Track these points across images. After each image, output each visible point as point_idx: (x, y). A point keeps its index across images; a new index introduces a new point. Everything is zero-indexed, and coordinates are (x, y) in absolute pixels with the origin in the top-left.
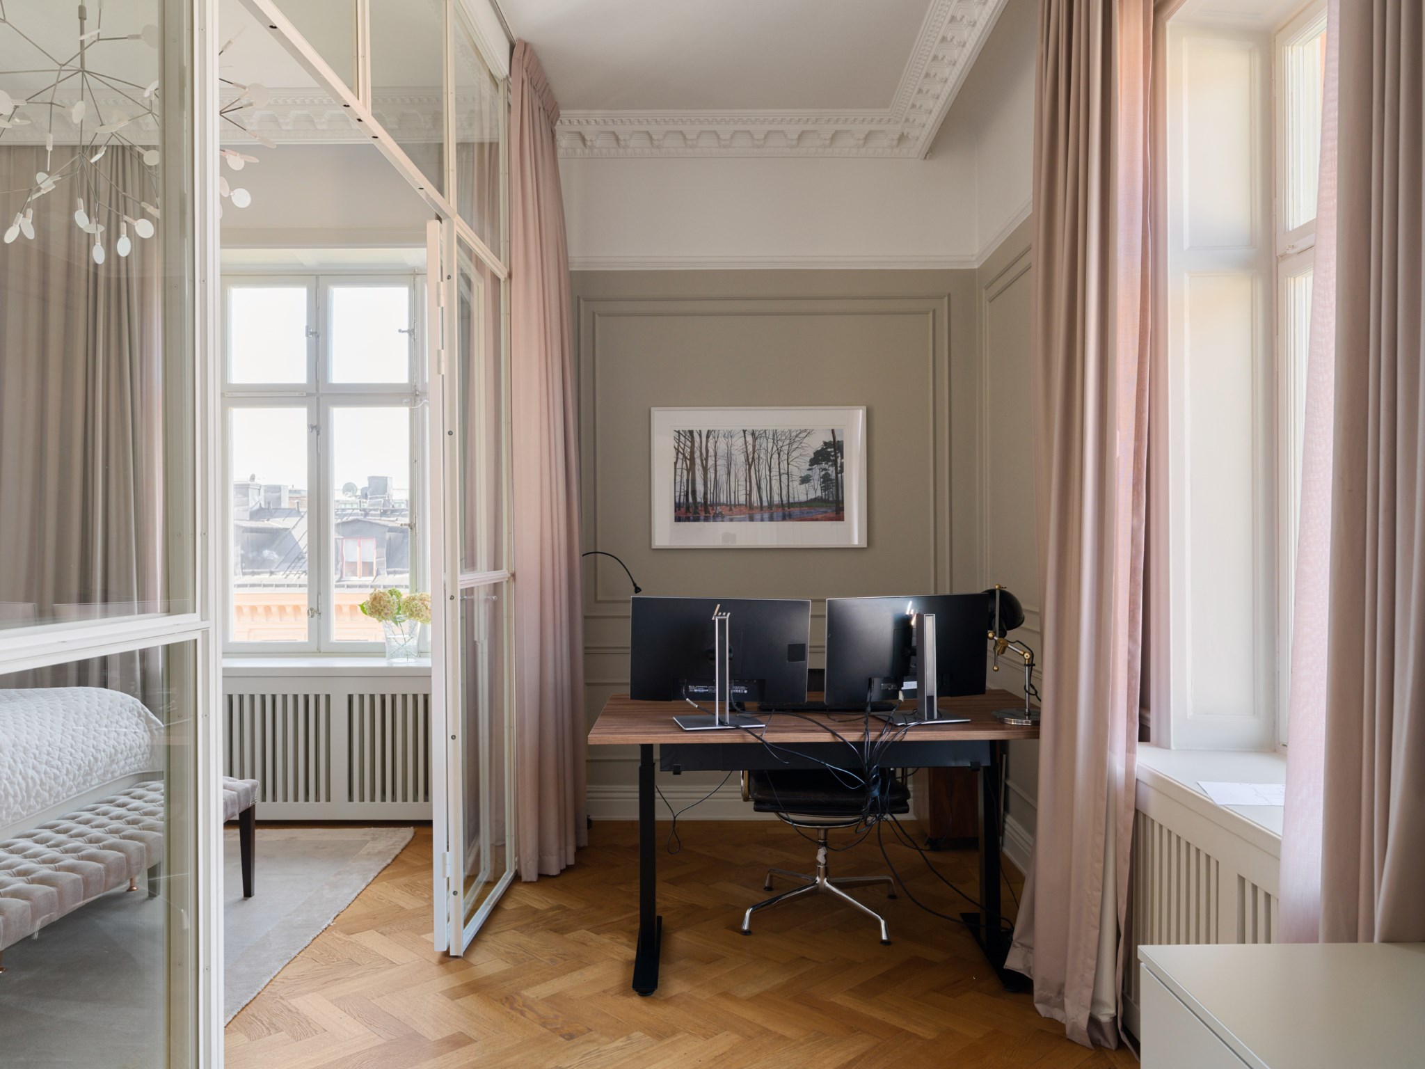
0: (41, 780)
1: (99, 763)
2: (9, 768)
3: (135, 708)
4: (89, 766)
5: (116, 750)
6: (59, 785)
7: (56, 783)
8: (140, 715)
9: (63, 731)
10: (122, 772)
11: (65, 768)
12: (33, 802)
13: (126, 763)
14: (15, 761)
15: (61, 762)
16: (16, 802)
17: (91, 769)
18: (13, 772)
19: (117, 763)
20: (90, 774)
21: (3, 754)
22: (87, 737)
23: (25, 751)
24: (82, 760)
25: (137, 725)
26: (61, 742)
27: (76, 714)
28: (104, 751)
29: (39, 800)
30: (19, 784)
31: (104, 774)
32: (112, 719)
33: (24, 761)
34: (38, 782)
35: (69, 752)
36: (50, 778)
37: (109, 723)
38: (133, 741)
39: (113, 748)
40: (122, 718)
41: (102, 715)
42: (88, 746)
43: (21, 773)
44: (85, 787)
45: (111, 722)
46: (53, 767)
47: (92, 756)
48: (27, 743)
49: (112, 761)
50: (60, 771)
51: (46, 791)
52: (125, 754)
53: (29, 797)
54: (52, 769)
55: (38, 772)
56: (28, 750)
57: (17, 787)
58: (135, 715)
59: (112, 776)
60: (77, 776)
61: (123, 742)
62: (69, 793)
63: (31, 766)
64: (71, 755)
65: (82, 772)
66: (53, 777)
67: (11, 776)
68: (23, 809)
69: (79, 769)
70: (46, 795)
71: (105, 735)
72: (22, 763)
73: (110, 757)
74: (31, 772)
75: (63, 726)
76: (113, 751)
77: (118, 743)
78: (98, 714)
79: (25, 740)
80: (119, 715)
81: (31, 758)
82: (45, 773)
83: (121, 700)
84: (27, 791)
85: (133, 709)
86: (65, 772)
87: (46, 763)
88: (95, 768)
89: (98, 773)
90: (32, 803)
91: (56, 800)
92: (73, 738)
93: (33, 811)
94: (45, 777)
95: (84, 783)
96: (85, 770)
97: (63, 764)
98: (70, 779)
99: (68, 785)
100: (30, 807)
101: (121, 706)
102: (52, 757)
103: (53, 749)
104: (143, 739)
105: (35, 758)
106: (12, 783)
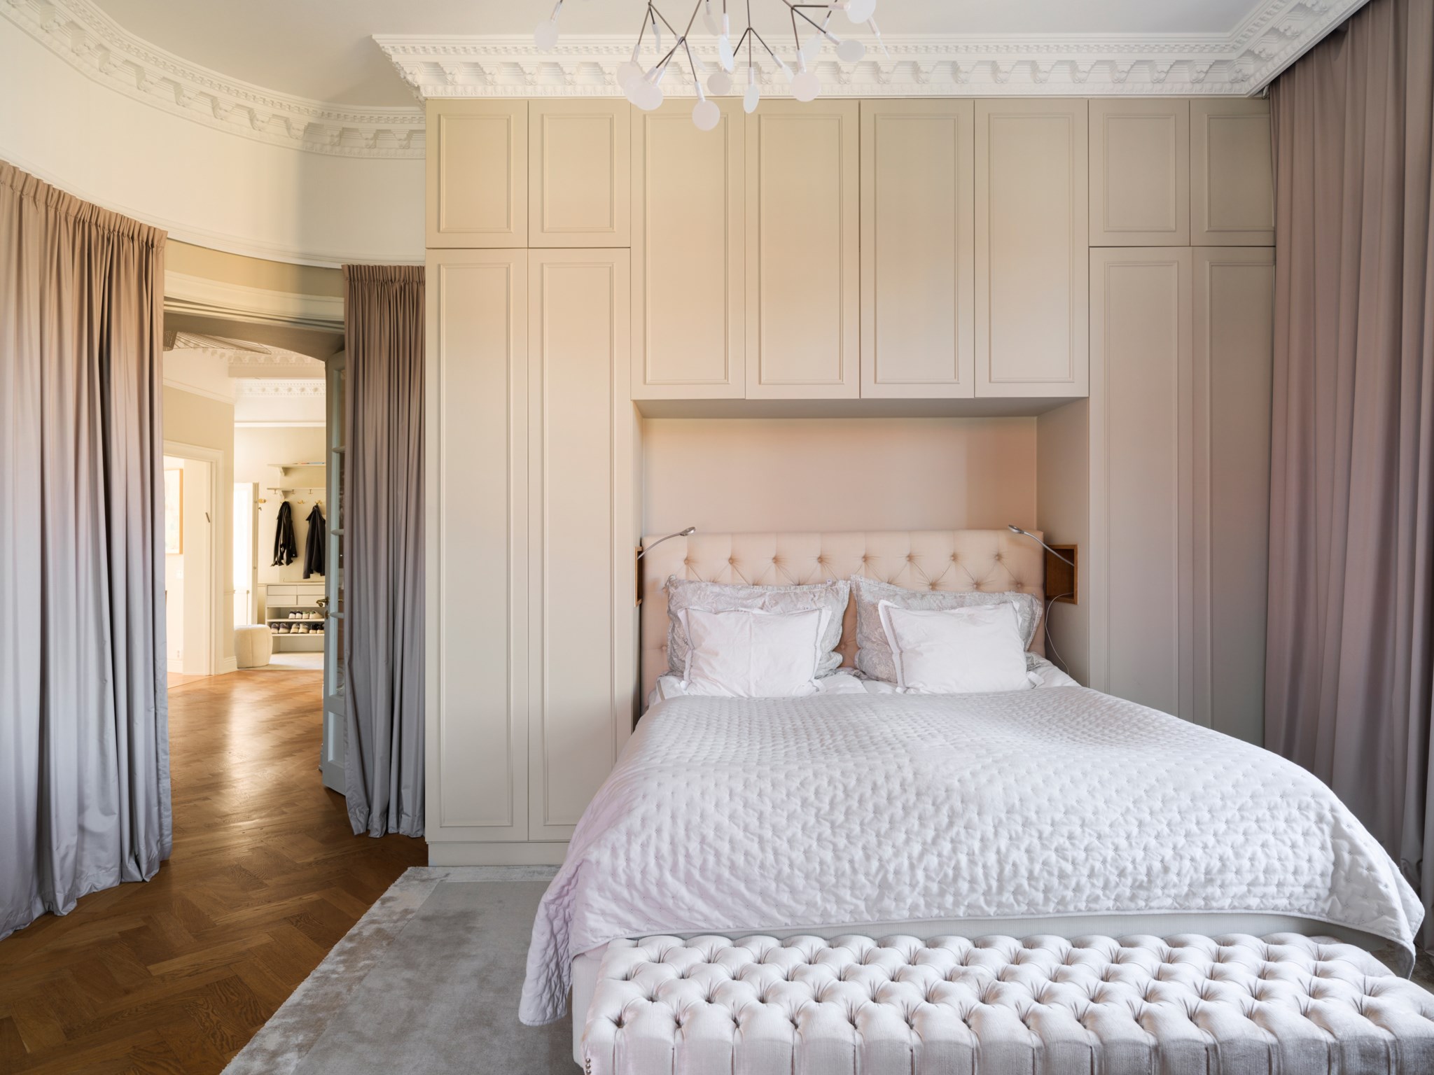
0: (1031, 873)
1: (1173, 877)
2: (982, 840)
3: (1313, 804)
4: (1149, 874)
5: (1224, 865)
6: (1066, 887)
7: (1060, 883)
8: (1320, 819)
9: (1128, 810)
10: (1236, 904)
11: (1088, 866)
12: (1007, 897)
13: (1249, 891)
14: (996, 834)
15: (1087, 855)
16: (972, 890)
17: (1150, 881)
18: (984, 848)
19: (1221, 886)
20: (1148, 889)
21: (980, 819)
22: (1171, 830)
23: (1026, 823)
24: (1134, 862)
25: (1306, 834)
26: (1111, 826)
27: (1175, 790)
28: (1192, 860)
29: (1020, 898)
30: (985, 866)
31: (1187, 895)
32: (1246, 814)
33: (1014, 835)
34: (1024, 872)
35: (1113, 844)
36: (1050, 874)
37: (1238, 817)
38: (1280, 859)
39: (1221, 859)
40: (1273, 817)
41: (1229, 803)
42: (1162, 845)
43: (998, 852)
44: (1132, 905)
45: (1242, 818)
46: (1066, 859)
47: (1162, 861)
48: (1037, 812)
49: (1209, 881)
50: (1075, 869)
51: (1037, 889)
52: (1249, 877)
53: (1001, 890)
54: (1061, 861)
55: (1031, 860)
56: (1031, 823)
57: (979, 871)
58: (1308, 818)
59: (1206, 904)
60: (1113, 884)
61: (1248, 855)
62: (1093, 906)
63: (1023, 847)
64: (1116, 849)
65: (1129, 881)
66: (1056, 873)
67: (977, 851)
68: (988, 903)
69: (1122, 873)
70: (1039, 897)
71: (1215, 835)
72: (1011, 838)
73: (1208, 872)
74: (1019, 856)
75: (1134, 802)
76: (1216, 864)
77: (1237, 855)
78: (1222, 799)
79: (1033, 808)
80: (1269, 809)
81: (1031, 835)
82: (1045, 863)
83: (1290, 786)
84: (1000, 879)
85: (1308, 807)
86: (1086, 871)
87: (1056, 850)
88: (1159, 882)
89: (1166, 891)
90: (1004, 900)
91: (1061, 908)
92: (1141, 824)
93: (1007, 910)
94: (1041, 870)
95: (1133, 898)
96: (1135, 880)
97: (1087, 859)
98: (1093, 885)
99: (1087, 892)
100: (1000, 905)
101: (1282, 797)
102: (1073, 844)
103: (1083, 832)
104: (1310, 860)
105: (1040, 838)
106: (972, 862)
